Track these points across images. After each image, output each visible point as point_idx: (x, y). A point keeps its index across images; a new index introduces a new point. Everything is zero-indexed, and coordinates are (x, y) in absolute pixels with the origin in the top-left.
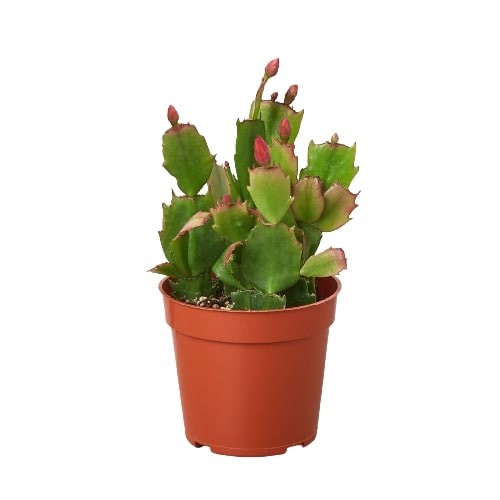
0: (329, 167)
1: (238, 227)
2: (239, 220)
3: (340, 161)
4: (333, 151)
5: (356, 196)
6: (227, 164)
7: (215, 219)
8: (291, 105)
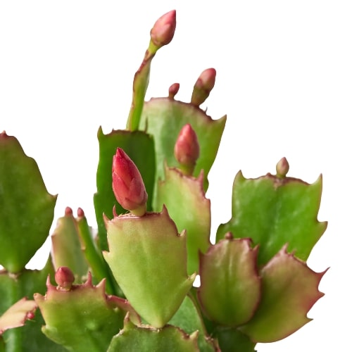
0: (271, 222)
1: (90, 332)
2: (91, 317)
3: (293, 209)
4: (279, 192)
5: (320, 276)
6: (81, 213)
7: (45, 315)
8: (202, 107)
